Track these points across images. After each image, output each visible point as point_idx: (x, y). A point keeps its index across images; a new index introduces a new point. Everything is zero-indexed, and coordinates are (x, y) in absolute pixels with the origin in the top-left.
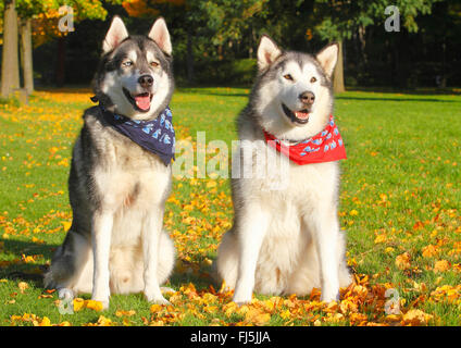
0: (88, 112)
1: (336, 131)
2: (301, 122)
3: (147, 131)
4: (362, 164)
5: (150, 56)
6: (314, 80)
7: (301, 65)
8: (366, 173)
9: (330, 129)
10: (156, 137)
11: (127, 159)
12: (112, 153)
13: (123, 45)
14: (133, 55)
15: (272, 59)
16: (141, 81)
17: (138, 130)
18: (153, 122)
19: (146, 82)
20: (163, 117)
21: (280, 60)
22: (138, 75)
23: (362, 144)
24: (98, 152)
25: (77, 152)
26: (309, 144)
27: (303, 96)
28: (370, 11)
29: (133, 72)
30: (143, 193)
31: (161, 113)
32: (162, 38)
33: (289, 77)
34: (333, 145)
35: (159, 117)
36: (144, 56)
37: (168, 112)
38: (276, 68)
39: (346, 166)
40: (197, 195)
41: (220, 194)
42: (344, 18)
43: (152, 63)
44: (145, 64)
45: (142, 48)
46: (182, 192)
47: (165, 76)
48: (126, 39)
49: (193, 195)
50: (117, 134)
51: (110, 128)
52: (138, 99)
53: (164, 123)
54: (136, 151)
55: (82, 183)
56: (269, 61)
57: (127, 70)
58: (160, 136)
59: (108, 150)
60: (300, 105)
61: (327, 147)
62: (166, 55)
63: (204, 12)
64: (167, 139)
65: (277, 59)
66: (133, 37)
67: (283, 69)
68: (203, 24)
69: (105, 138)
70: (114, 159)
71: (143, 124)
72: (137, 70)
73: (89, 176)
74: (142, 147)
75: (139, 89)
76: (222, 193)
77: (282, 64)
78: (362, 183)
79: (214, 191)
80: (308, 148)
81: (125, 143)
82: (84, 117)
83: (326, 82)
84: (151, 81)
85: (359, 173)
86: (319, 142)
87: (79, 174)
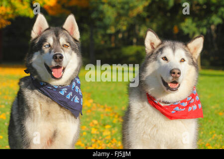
0: (23, 80)
1: (197, 98)
2: (172, 90)
3: (62, 93)
4: (213, 121)
5: (62, 40)
6: (183, 60)
7: (174, 50)
8: (216, 127)
9: (193, 96)
10: (69, 98)
11: (49, 113)
12: (38, 109)
13: (44, 33)
14: (50, 40)
15: (155, 47)
16: (55, 57)
17: (56, 93)
18: (67, 87)
19: (58, 58)
20: (74, 84)
21: (160, 47)
22: (53, 54)
23: (213, 107)
24: (28, 108)
25: (14, 107)
26: (178, 105)
27: (172, 72)
28: (220, 14)
29: (50, 52)
30: (59, 137)
31: (72, 81)
32: (72, 28)
33: (165, 59)
34: (195, 107)
35: (71, 84)
36: (58, 41)
37: (78, 81)
38: (157, 52)
39: (201, 122)
40: (96, 141)
41: (112, 140)
42: (201, 18)
43: (64, 46)
44: (58, 46)
45: (57, 35)
46: (86, 138)
47: (74, 55)
48: (47, 29)
49: (93, 140)
50: (42, 95)
51: (37, 91)
52: (54, 70)
53: (74, 88)
54: (55, 107)
55: (17, 129)
56: (153, 48)
57: (46, 50)
58: (71, 97)
59: (35, 107)
60: (171, 78)
61: (190, 109)
62: (75, 40)
63: (102, 12)
64: (77, 100)
65: (158, 46)
66: (52, 28)
67: (162, 53)
68: (101, 20)
69: (33, 98)
70: (39, 113)
71: (59, 89)
72: (53, 50)
73: (22, 125)
74: (59, 105)
75: (54, 64)
76: (114, 139)
77: (161, 50)
78: (213, 134)
79: (109, 138)
80: (177, 108)
81: (47, 101)
82: (19, 84)
83: (193, 62)
84: (61, 57)
85: (211, 127)
86: (185, 104)
87: (16, 124)
